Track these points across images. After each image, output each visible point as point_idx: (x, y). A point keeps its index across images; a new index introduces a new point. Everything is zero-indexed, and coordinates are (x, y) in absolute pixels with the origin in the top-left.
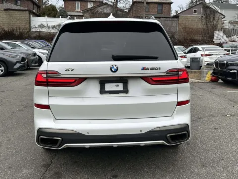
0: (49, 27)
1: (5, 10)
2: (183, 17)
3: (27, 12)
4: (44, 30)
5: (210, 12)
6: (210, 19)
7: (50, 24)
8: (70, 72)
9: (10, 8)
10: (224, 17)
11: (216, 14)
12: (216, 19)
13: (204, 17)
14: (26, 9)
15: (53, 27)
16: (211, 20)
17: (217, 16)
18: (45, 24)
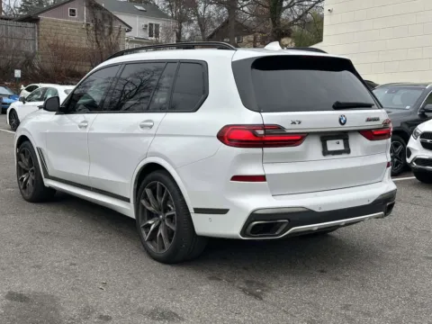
2: (48, 20)
5: (103, 15)
6: (103, 31)
8: (297, 126)
10: (130, 29)
11: (114, 22)
12: (115, 32)
13: (92, 25)
16: (106, 34)
17: (116, 26)
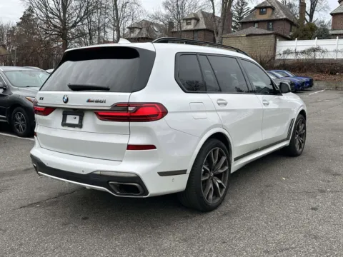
0: (297, 53)
1: (247, 36)
3: (272, 36)
4: (291, 57)
7: (299, 49)
9: (254, 32)
14: (271, 32)
15: (303, 52)
18: (293, 49)
